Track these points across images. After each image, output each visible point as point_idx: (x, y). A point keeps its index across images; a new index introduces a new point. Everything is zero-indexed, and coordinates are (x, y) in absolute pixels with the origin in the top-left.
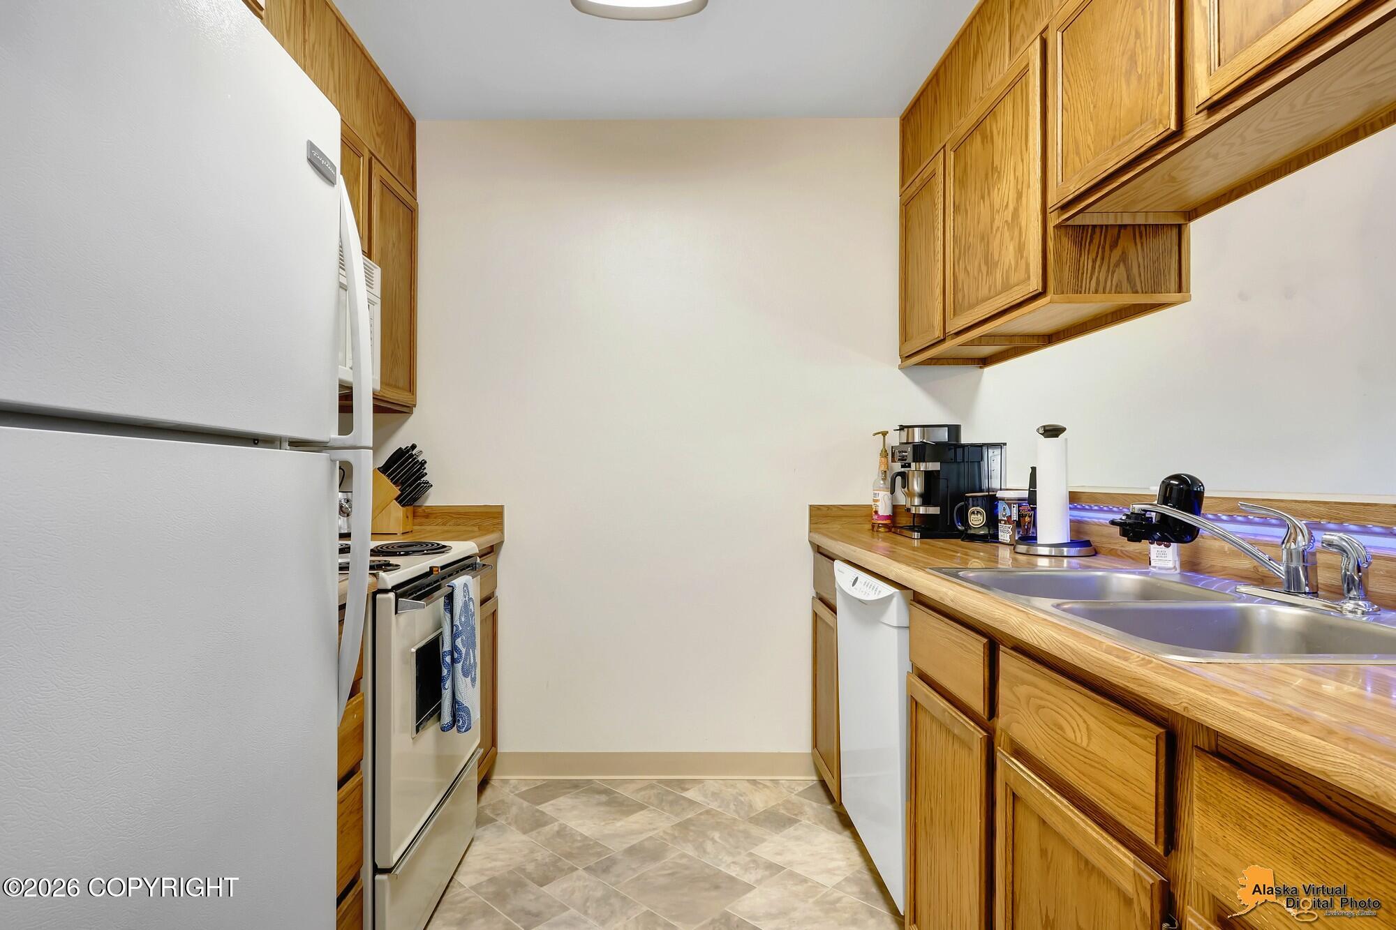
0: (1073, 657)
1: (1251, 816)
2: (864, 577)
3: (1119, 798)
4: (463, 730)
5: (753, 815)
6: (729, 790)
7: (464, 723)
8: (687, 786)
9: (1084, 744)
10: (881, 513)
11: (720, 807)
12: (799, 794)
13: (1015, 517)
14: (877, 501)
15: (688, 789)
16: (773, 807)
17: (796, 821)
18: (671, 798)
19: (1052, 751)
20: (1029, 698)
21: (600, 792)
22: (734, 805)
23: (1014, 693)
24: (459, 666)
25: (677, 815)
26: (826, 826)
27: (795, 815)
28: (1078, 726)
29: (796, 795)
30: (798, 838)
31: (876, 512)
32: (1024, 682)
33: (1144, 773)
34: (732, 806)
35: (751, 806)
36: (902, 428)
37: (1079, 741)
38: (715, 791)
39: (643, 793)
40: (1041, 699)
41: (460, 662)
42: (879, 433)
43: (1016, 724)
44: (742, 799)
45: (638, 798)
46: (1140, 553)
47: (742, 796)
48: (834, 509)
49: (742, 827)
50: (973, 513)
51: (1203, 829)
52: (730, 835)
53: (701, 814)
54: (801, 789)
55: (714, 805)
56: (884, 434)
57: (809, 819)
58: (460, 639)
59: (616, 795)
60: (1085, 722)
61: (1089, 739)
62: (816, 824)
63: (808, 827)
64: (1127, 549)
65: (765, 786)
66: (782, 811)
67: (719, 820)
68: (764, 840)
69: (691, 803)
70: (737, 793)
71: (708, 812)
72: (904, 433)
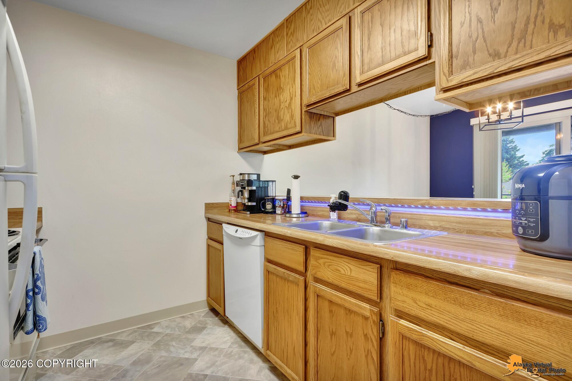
0: (347, 247)
1: (411, 285)
2: (240, 229)
3: (363, 288)
4: (43, 330)
5: (187, 330)
6: (173, 323)
7: (43, 327)
8: (153, 327)
9: (349, 274)
10: (233, 205)
11: (171, 331)
12: (203, 317)
13: (282, 205)
14: (231, 201)
15: (153, 328)
16: (194, 324)
17: (206, 327)
18: (146, 334)
19: (335, 279)
20: (324, 263)
21: (107, 342)
22: (177, 328)
23: (318, 262)
24: (39, 297)
25: (152, 340)
26: (218, 326)
27: (205, 325)
28: (346, 269)
29: (202, 317)
30: (209, 334)
31: (231, 205)
32: (322, 258)
33: (373, 279)
34: (176, 329)
35: (185, 327)
36: (241, 174)
37: (347, 273)
38: (167, 325)
39: (131, 336)
40: (330, 262)
41: (40, 294)
42: (231, 176)
43: (319, 272)
44: (180, 325)
45: (130, 338)
46: (322, 215)
47: (179, 324)
48: (215, 204)
49: (184, 337)
50: (268, 204)
51: (395, 291)
52: (180, 341)
53: (163, 337)
54: (203, 315)
55: (168, 331)
56: (233, 176)
57: (210, 325)
58: (40, 281)
59: (117, 340)
60: (349, 267)
61: (351, 272)
62: (214, 326)
63: (211, 328)
64: (318, 214)
65: (188, 317)
66: (199, 325)
67: (173, 337)
68: (195, 339)
69: (157, 333)
70: (177, 323)
71: (166, 335)
72: (242, 176)
